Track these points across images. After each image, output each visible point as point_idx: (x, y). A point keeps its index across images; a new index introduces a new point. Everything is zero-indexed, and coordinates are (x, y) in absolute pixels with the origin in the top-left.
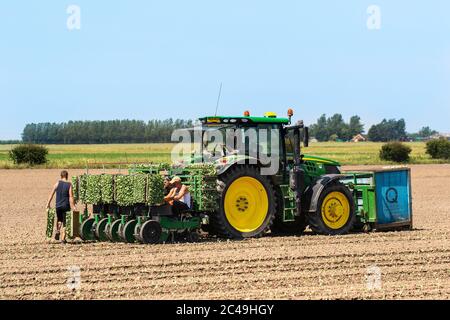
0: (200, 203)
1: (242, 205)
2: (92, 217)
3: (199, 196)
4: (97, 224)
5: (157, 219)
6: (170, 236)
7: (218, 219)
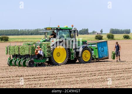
0: (46, 54)
1: (58, 55)
2: (12, 59)
4: (14, 61)
5: (33, 59)
6: (37, 64)
7: (51, 59)
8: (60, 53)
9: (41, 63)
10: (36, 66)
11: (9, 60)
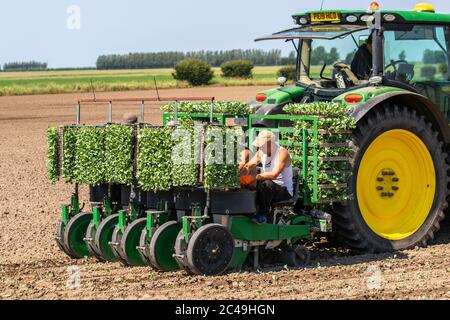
1: (387, 186)
2: (86, 210)
3: (314, 172)
5: (223, 221)
6: (251, 254)
7: (346, 221)
8: (398, 175)
9: (276, 243)
10: (248, 265)
11: (70, 216)
